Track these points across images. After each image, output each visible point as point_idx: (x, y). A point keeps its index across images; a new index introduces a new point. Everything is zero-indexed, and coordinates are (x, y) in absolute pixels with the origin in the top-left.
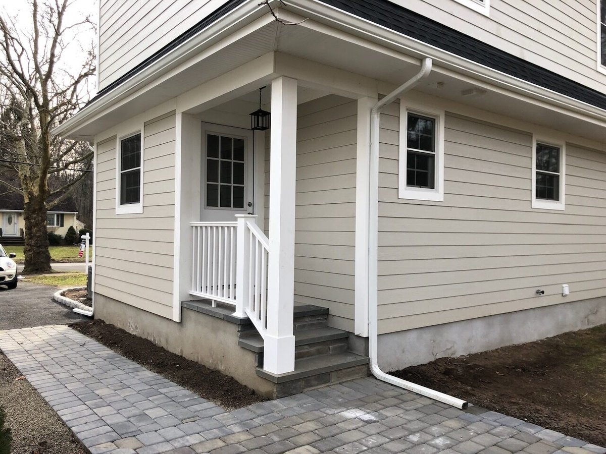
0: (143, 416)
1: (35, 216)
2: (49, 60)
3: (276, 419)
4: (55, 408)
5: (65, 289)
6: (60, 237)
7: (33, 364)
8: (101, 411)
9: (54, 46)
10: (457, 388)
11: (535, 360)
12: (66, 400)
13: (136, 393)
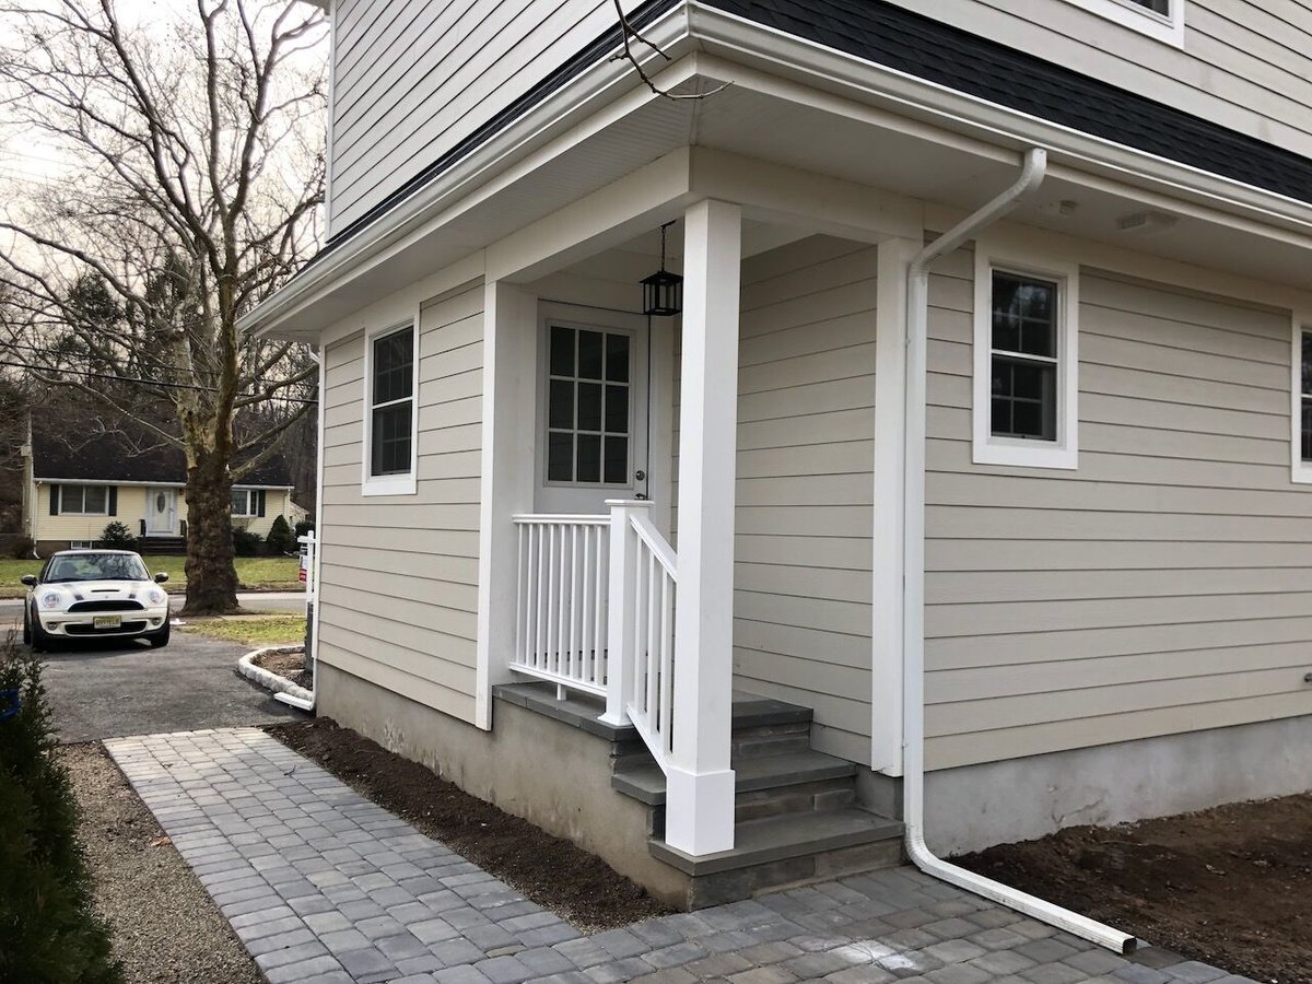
0: (405, 937)
1: (207, 495)
2: (239, 176)
3: (690, 958)
4: (226, 911)
5: (261, 650)
6: (256, 538)
7: (188, 811)
8: (318, 922)
9: (249, 147)
10: (1110, 900)
11: (1301, 839)
12: (251, 893)
13: (392, 883)
